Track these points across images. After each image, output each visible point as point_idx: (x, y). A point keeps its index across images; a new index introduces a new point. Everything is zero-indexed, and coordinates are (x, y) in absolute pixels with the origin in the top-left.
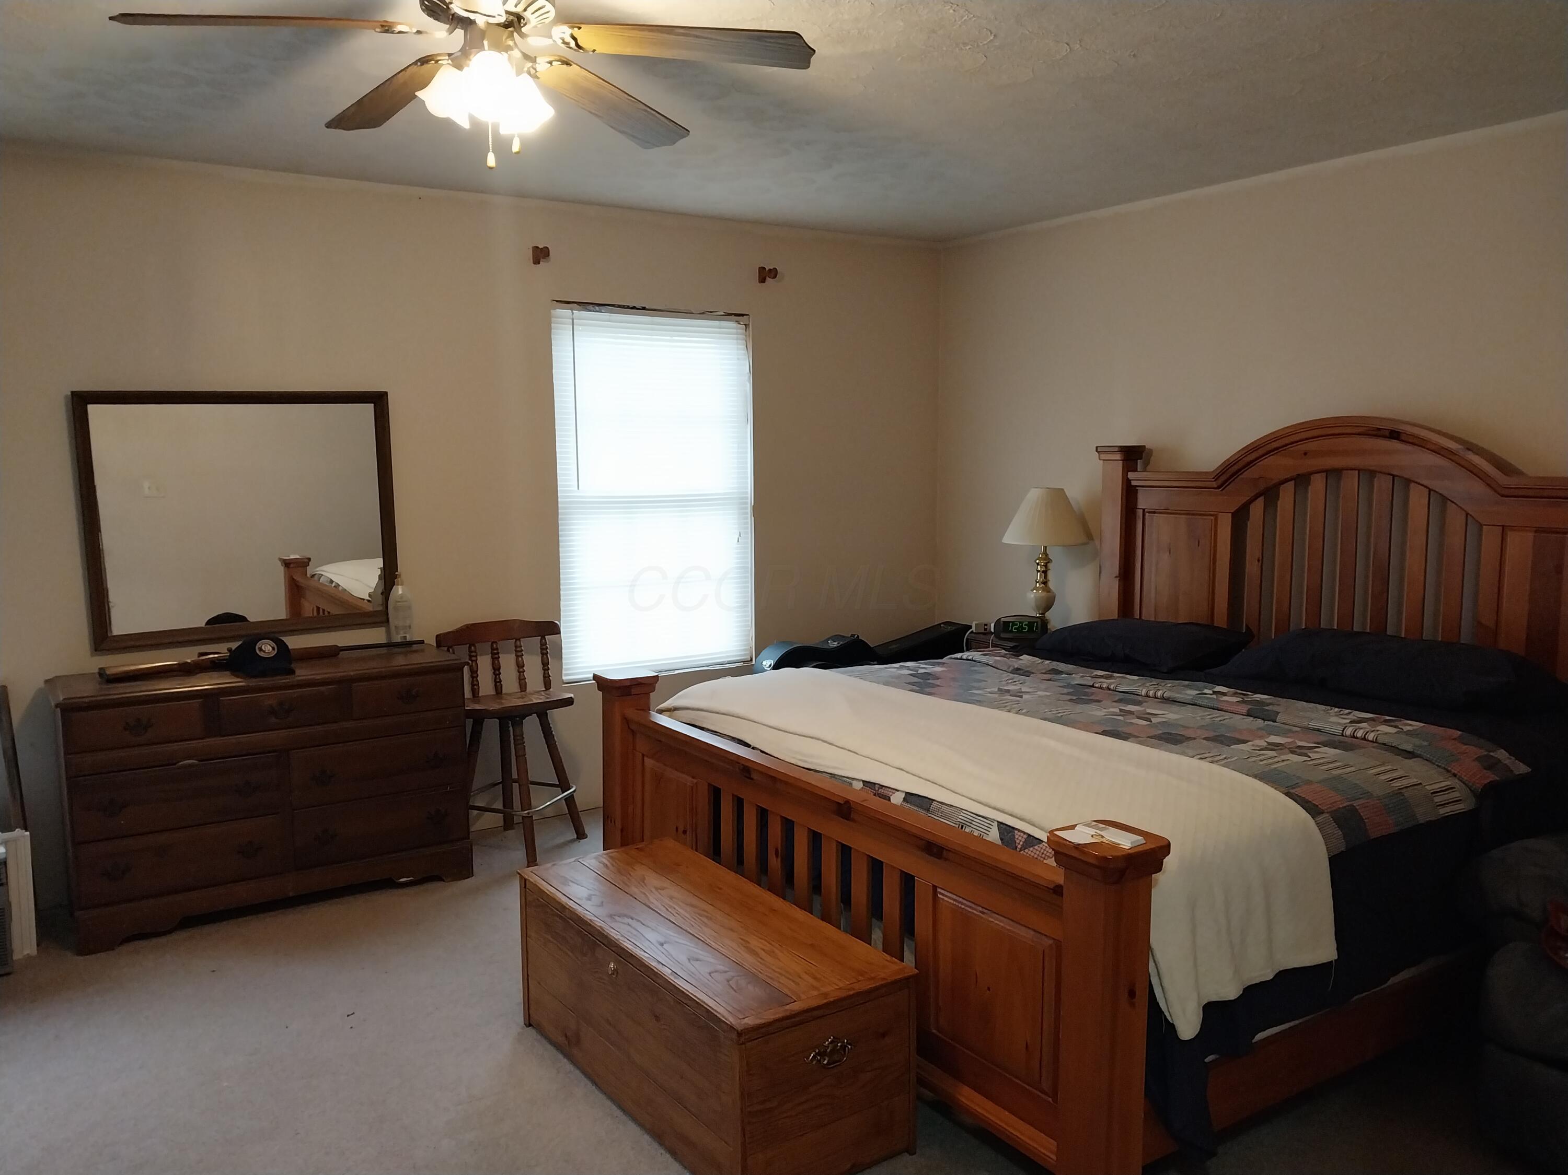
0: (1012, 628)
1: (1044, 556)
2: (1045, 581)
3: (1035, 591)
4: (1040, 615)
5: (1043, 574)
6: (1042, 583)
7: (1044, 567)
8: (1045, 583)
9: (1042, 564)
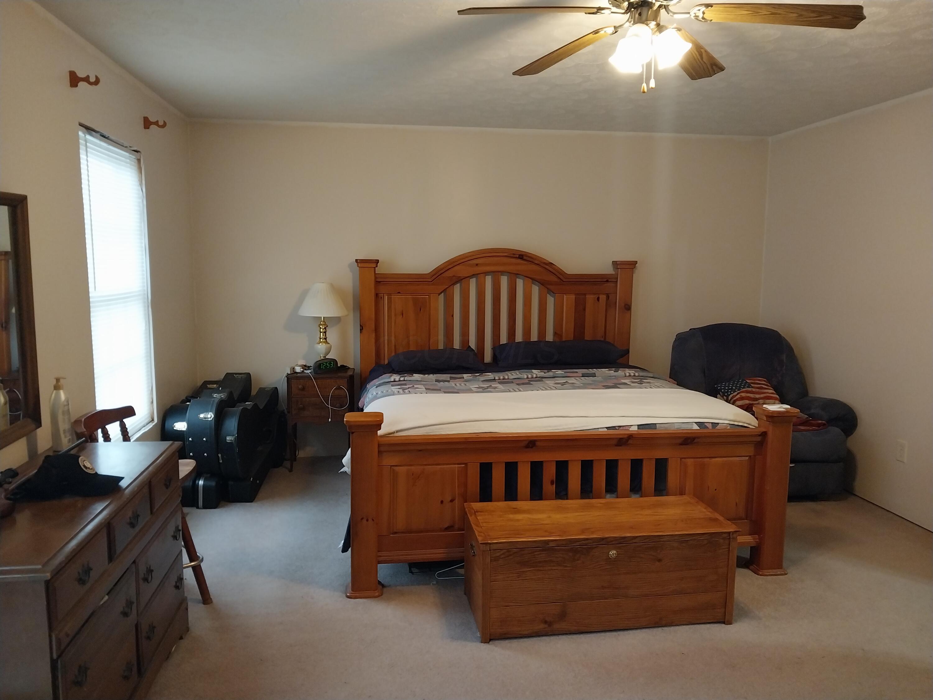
0: (322, 367)
1: (324, 323)
2: (326, 337)
3: (321, 344)
4: (324, 358)
5: (324, 334)
6: (324, 339)
7: (325, 329)
8: (326, 339)
9: (323, 328)
